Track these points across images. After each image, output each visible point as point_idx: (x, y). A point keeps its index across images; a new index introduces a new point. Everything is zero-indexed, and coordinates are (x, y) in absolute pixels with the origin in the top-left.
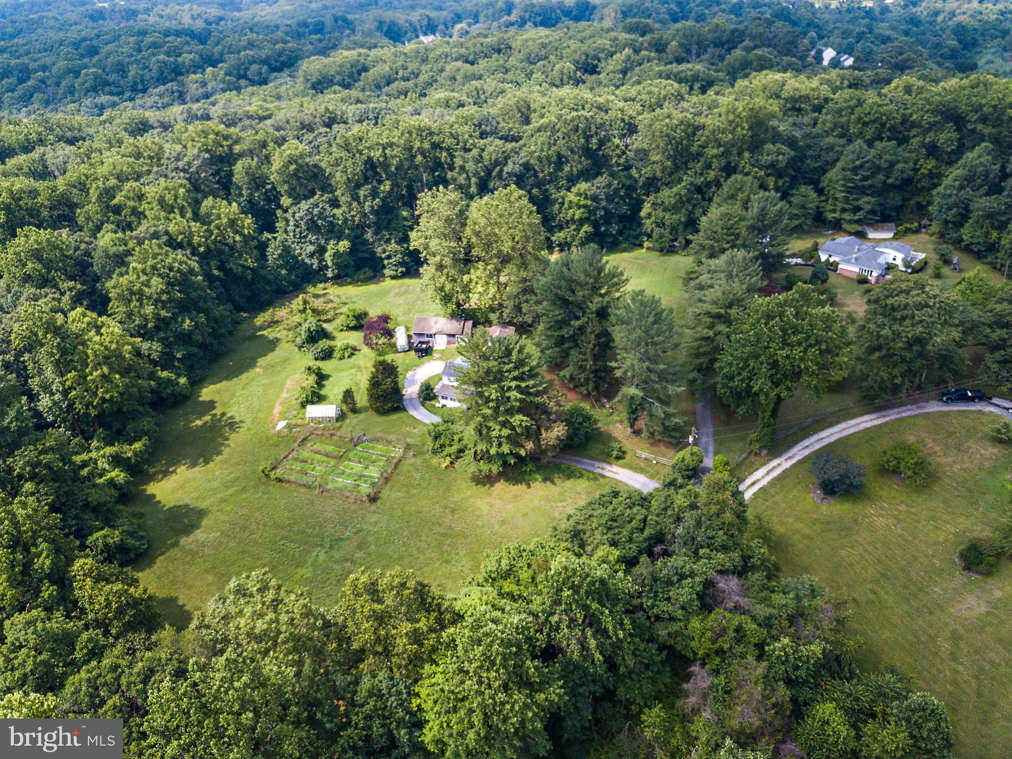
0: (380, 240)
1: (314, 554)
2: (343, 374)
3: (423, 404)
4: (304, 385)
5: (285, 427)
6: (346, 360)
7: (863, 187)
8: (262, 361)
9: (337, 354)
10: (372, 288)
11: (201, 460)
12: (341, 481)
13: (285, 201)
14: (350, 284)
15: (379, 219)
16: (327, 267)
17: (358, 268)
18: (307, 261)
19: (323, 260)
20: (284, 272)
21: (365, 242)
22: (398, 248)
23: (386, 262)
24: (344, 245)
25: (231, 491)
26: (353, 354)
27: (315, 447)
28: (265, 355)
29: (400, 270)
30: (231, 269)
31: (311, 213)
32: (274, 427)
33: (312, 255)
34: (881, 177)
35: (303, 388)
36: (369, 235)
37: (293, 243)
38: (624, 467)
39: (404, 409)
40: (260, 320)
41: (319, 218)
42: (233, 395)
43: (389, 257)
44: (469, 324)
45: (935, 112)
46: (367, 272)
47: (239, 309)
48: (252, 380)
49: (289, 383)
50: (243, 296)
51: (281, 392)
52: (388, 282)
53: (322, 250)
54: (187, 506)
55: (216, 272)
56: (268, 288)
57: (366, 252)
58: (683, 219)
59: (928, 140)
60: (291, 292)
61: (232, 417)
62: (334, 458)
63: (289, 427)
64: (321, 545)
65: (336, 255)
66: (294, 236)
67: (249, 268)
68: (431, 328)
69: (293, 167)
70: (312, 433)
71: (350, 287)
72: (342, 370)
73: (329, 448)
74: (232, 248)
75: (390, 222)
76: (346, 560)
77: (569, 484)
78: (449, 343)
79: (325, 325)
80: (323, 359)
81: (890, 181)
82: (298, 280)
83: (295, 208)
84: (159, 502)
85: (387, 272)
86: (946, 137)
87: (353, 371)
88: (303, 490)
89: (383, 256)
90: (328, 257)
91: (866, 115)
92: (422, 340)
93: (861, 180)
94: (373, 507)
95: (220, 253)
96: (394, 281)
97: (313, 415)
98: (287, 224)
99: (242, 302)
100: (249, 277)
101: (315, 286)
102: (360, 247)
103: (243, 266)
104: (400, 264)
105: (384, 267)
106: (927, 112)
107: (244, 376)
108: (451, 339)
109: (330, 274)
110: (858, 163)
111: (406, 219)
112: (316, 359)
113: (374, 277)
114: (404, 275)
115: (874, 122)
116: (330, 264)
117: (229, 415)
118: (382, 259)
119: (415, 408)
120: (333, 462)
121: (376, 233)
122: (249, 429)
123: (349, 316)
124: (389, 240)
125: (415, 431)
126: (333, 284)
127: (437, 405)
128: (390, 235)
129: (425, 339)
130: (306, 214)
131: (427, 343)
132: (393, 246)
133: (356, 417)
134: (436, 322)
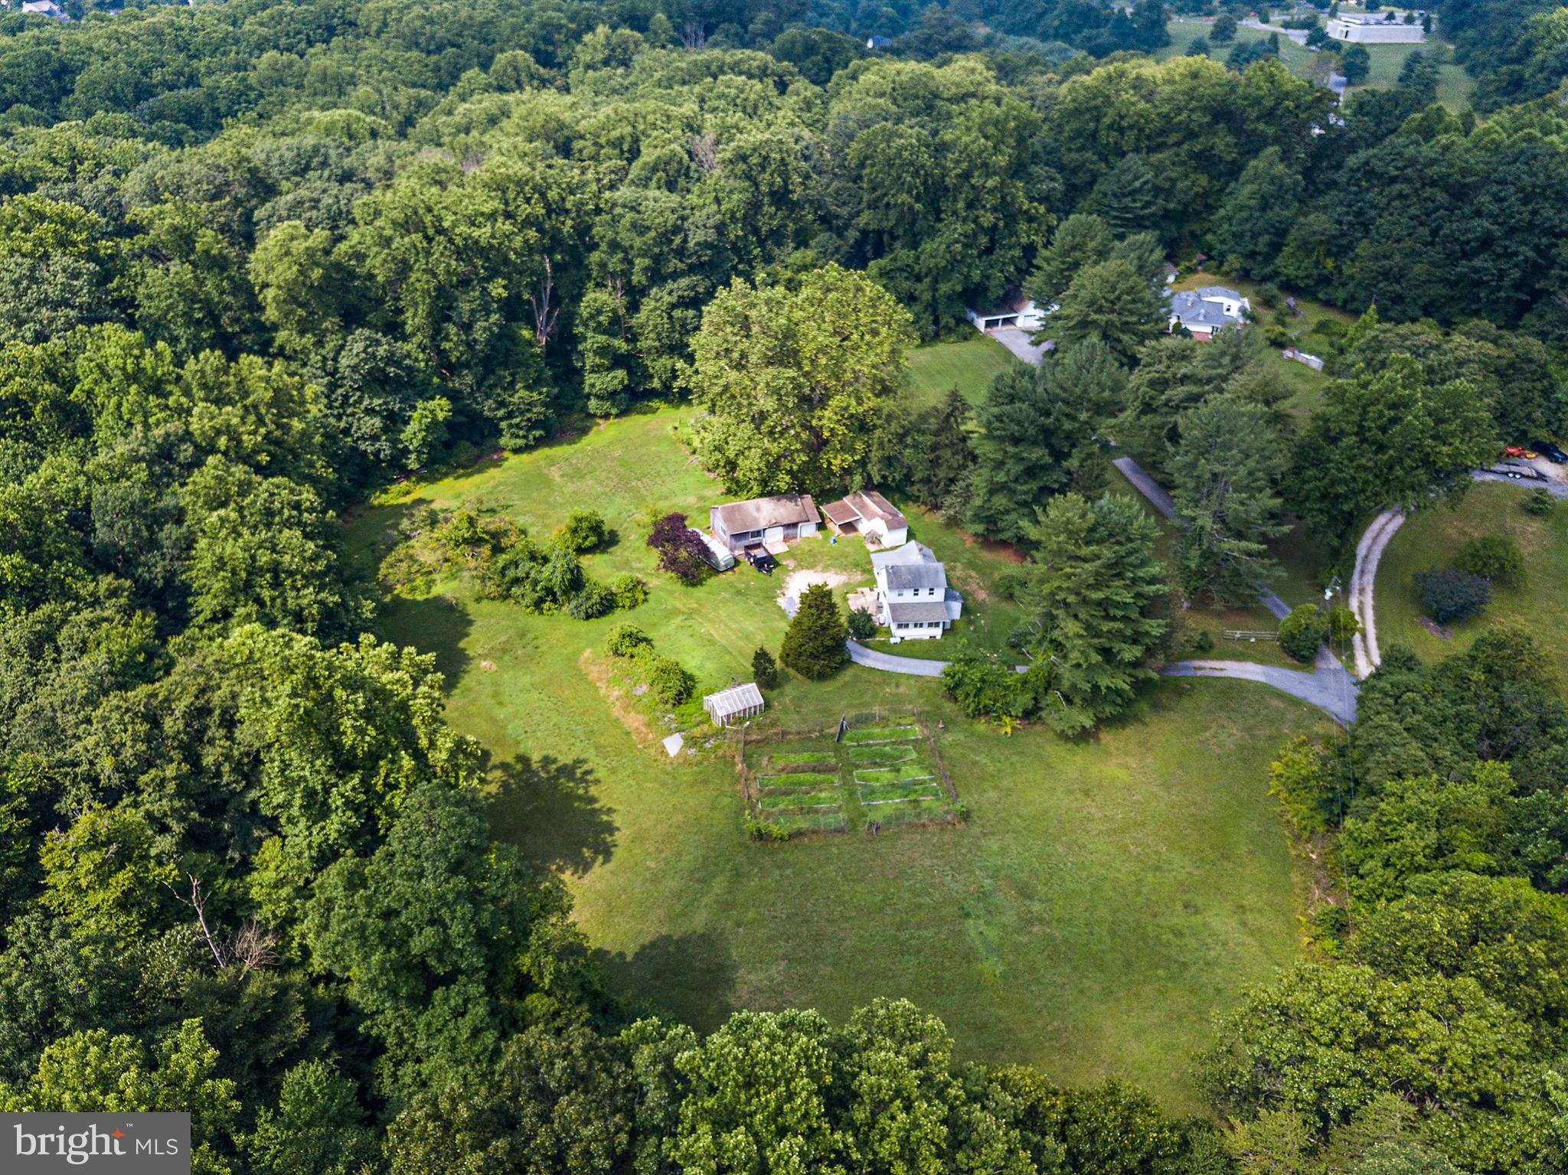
0: (492, 387)
1: (973, 933)
2: (664, 630)
3: (867, 646)
5: (684, 747)
6: (641, 608)
7: (1143, 217)
8: (472, 647)
9: (623, 600)
11: (587, 853)
12: (886, 806)
14: (446, 475)
16: (405, 452)
19: (400, 440)
22: (535, 396)
23: (503, 425)
24: (440, 407)
25: (719, 885)
27: (781, 763)
28: (464, 634)
29: (538, 433)
32: (663, 753)
33: (375, 436)
34: (1160, 201)
38: (1221, 657)
39: (853, 662)
40: (388, 573)
42: (494, 722)
43: (510, 415)
44: (809, 500)
45: (1204, 109)
46: (469, 448)
48: (496, 684)
49: (590, 670)
51: (592, 689)
52: (514, 460)
53: (394, 421)
54: (667, 939)
58: (959, 288)
59: (1197, 148)
61: (547, 761)
62: (832, 770)
63: (691, 742)
64: (967, 915)
66: (330, 406)
68: (756, 520)
69: (317, 273)
70: (747, 743)
72: (656, 625)
73: (803, 758)
76: (1030, 922)
77: (1186, 702)
78: (786, 539)
81: (1171, 206)
84: (600, 954)
85: (506, 442)
86: (1222, 142)
87: (678, 620)
88: (838, 839)
89: (501, 413)
90: (413, 433)
91: (1122, 117)
92: (747, 543)
93: (1143, 208)
94: (976, 830)
97: (723, 712)
101: (386, 492)
104: (534, 425)
105: (499, 433)
106: (1193, 110)
107: (468, 682)
108: (791, 531)
109: (412, 464)
110: (1137, 184)
113: (479, 457)
114: (540, 443)
115: (1131, 127)
116: (413, 445)
117: (535, 757)
118: (494, 422)
119: (862, 655)
120: (836, 780)
122: (613, 771)
123: (574, 531)
124: (512, 384)
125: (902, 690)
126: (418, 482)
127: (893, 640)
128: (512, 375)
129: (751, 541)
130: (365, 361)
131: (759, 545)
132: (521, 394)
133: (781, 695)
134: (758, 509)
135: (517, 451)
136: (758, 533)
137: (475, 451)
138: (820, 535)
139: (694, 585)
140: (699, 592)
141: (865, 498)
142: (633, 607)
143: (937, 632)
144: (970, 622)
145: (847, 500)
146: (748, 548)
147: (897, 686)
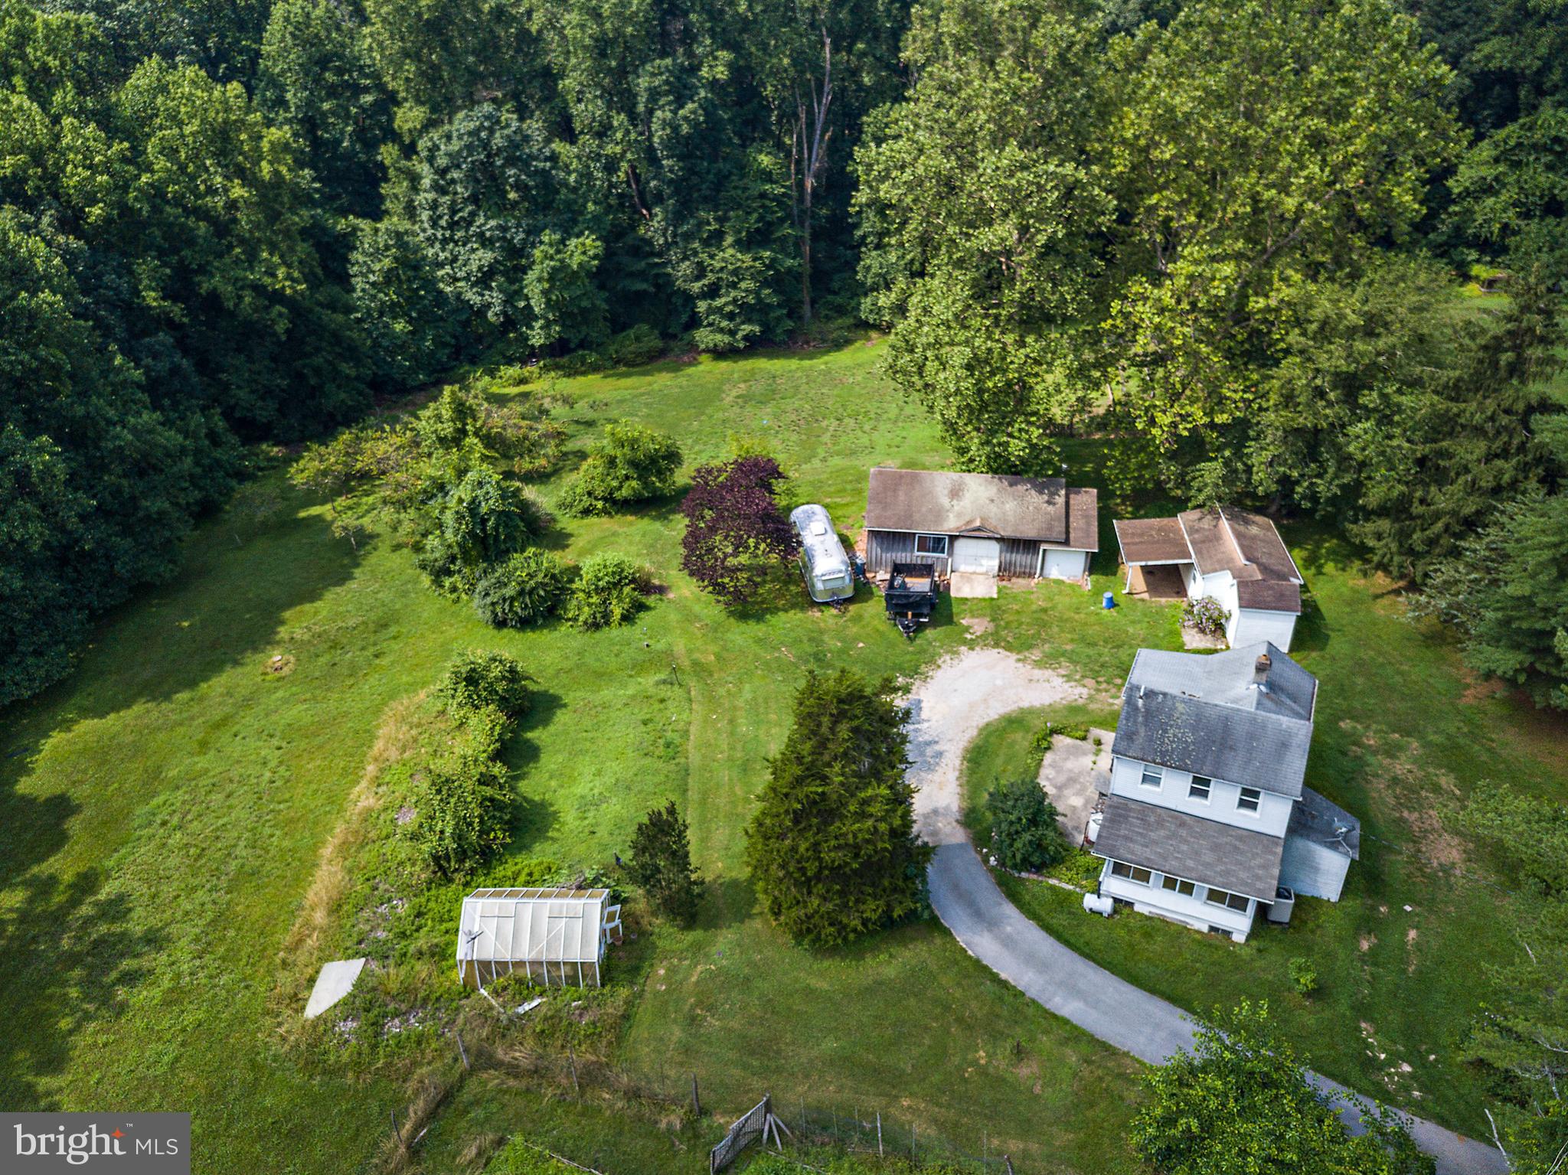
0: (688, 237)
3: (1013, 893)
4: (448, 766)
5: (347, 1007)
6: (615, 633)
8: (298, 623)
9: (581, 607)
10: (662, 381)
13: (408, 116)
14: (595, 369)
15: (691, 171)
16: (529, 315)
17: (618, 325)
18: (472, 296)
19: (519, 293)
20: (399, 326)
21: (642, 249)
22: (747, 258)
23: (702, 306)
24: (584, 249)
26: (641, 607)
28: (313, 596)
29: (747, 328)
30: (214, 296)
31: (486, 145)
32: (297, 1001)
33: (484, 280)
35: (443, 785)
36: (655, 226)
37: (431, 241)
39: (935, 925)
40: (305, 470)
41: (511, 161)
42: (154, 777)
43: (713, 292)
44: (1087, 500)
46: (643, 336)
47: (251, 431)
48: (248, 702)
49: (388, 736)
50: (267, 393)
51: (352, 774)
52: (707, 368)
53: (516, 262)
55: (151, 298)
56: (347, 369)
57: (642, 275)
60: (422, 387)
65: (559, 276)
66: (434, 222)
67: (278, 297)
68: (939, 514)
70: (483, 1060)
71: (593, 379)
72: (601, 676)
74: (222, 227)
75: (720, 184)
78: (1005, 572)
79: (530, 493)
80: (526, 624)
82: (443, 355)
83: (435, 134)
85: (704, 337)
87: (648, 681)
89: (696, 287)
90: (534, 286)
92: (904, 557)
95: (177, 240)
96: (723, 365)
97: (490, 949)
98: (415, 188)
99: (265, 412)
100: (281, 327)
101: (492, 371)
102: (626, 260)
103: (258, 289)
104: (746, 311)
105: (694, 322)
107: (216, 686)
108: (1020, 558)
109: (537, 337)
111: (767, 176)
112: (500, 624)
113: (662, 353)
114: (754, 347)
116: (538, 305)
117: (107, 891)
118: (689, 299)
119: (980, 916)
121: (677, 218)
123: (612, 462)
124: (718, 236)
125: (1025, 1071)
126: (546, 369)
127: (1090, 901)
128: (721, 220)
129: (916, 556)
130: (469, 147)
131: (926, 570)
132: (729, 254)
133: (697, 948)
134: (955, 493)
135: (719, 354)
136: (937, 543)
137: (654, 342)
138: (1088, 583)
139: (743, 616)
140: (742, 634)
141: (1225, 524)
142: (594, 626)
143: (1239, 924)
144: (1367, 924)
145: (1183, 521)
146: (898, 569)
147: (1019, 1053)
